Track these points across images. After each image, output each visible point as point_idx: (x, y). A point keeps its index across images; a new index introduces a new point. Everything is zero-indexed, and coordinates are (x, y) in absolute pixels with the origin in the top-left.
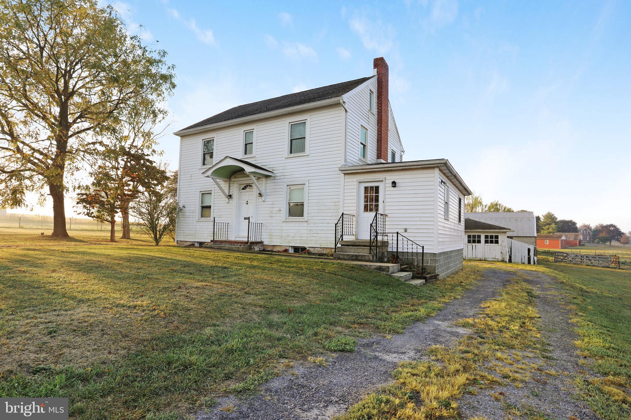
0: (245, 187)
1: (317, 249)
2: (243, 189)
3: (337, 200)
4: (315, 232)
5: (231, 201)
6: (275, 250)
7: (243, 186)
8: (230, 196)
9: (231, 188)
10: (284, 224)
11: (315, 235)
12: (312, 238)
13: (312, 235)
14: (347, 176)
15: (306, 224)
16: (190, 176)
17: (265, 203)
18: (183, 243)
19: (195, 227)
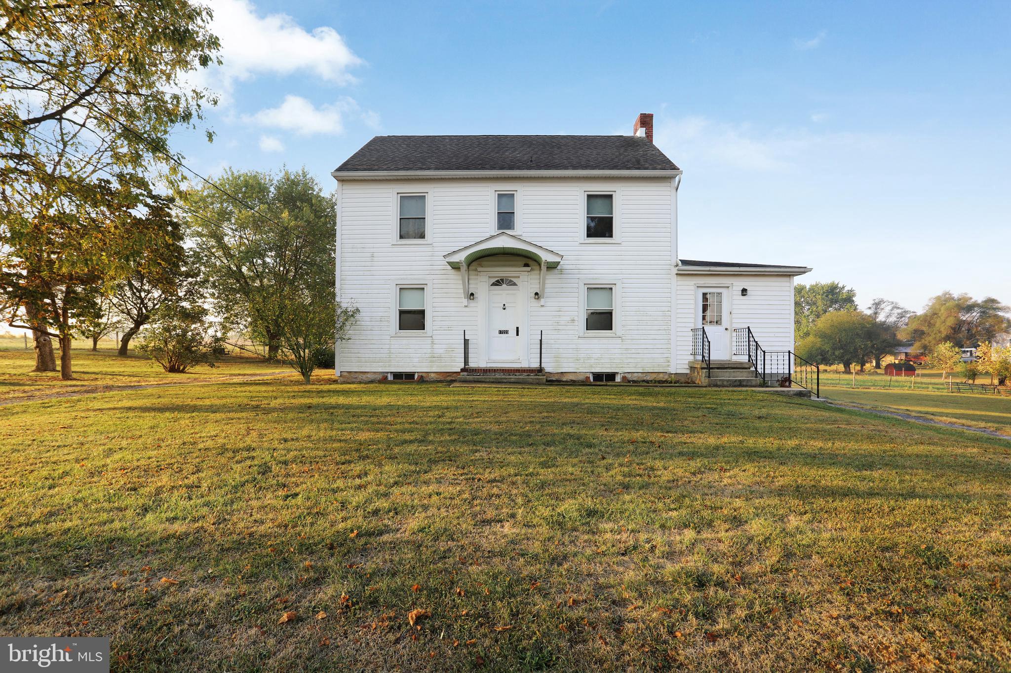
0: (498, 281)
1: (636, 375)
2: (493, 284)
3: (667, 309)
4: (633, 351)
5: (472, 304)
6: (564, 379)
7: (494, 280)
8: (472, 294)
9: (470, 282)
10: (581, 341)
11: (634, 356)
12: (630, 360)
13: (629, 356)
14: (680, 278)
15: (619, 341)
16: (369, 255)
17: (543, 309)
18: (357, 375)
19: (387, 346)
